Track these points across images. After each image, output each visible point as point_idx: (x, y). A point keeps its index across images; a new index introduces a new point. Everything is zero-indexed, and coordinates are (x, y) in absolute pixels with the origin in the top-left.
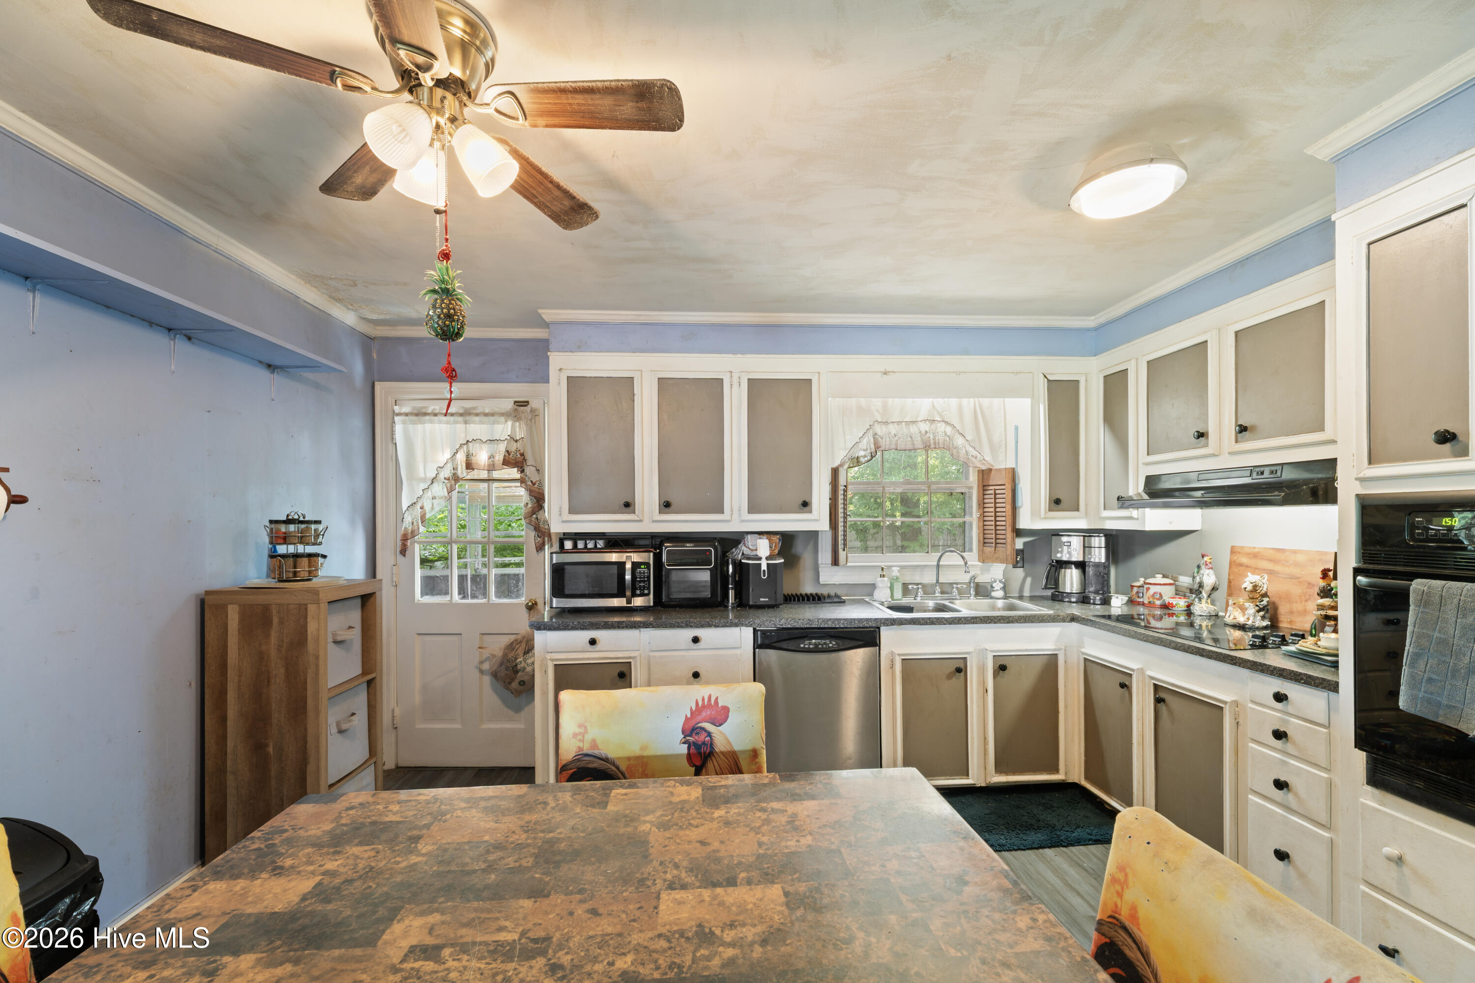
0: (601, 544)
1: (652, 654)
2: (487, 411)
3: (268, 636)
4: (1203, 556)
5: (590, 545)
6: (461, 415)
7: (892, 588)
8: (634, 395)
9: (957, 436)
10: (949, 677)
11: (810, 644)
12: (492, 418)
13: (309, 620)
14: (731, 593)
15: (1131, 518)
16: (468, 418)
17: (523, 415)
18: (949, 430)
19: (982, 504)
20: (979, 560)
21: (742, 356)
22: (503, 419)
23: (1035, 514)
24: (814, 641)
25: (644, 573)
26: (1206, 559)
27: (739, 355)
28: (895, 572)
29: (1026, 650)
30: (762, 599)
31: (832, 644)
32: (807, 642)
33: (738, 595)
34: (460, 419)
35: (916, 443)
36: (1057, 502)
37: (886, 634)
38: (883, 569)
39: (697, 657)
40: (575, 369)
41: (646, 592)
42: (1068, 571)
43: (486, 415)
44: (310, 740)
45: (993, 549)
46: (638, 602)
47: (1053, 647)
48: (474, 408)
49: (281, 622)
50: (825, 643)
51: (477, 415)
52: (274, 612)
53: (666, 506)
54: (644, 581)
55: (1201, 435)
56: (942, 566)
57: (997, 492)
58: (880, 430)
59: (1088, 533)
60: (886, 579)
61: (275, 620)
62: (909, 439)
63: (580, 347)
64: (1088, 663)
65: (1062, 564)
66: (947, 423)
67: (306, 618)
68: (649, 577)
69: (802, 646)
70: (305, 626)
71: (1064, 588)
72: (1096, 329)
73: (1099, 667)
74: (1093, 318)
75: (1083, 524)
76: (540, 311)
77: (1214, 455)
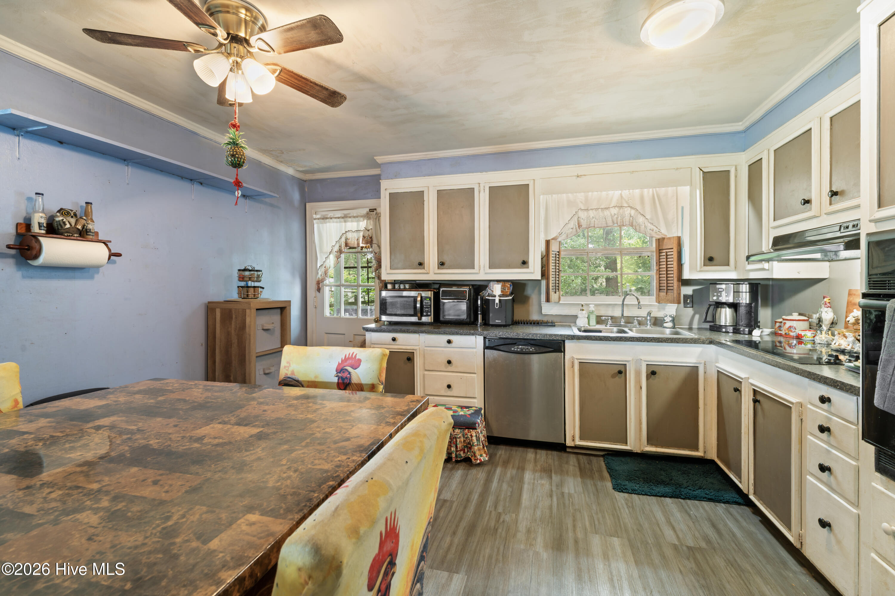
0: (407, 286)
1: (425, 348)
2: (355, 215)
4: (824, 298)
5: (402, 287)
6: (343, 218)
7: (588, 318)
8: (424, 201)
9: (639, 216)
10: (613, 376)
11: (518, 348)
12: (357, 219)
13: (247, 317)
14: (480, 317)
15: (763, 269)
16: (346, 219)
17: (371, 216)
18: (633, 212)
19: (659, 263)
20: (656, 302)
21: (486, 173)
22: (362, 219)
23: (692, 268)
24: (520, 347)
25: (428, 303)
26: (826, 300)
27: (484, 173)
28: (592, 308)
29: (672, 362)
30: (497, 321)
31: (532, 349)
32: (516, 347)
33: (483, 319)
34: (342, 220)
35: (608, 222)
36: (711, 259)
37: (569, 345)
38: (582, 306)
39: (450, 352)
40: (393, 189)
41: (429, 314)
42: (723, 310)
43: (354, 217)
44: (247, 375)
45: (665, 293)
46: (424, 319)
47: (695, 361)
48: (349, 214)
49: (236, 318)
50: (528, 349)
51: (350, 217)
52: (233, 312)
53: (442, 264)
54: (428, 308)
55: (807, 202)
56: (626, 304)
57: (668, 254)
58: (583, 215)
59: (737, 282)
60: (584, 312)
61: (234, 316)
62: (604, 220)
63: (396, 176)
64: (720, 374)
65: (719, 305)
66: (631, 208)
67: (246, 316)
68: (430, 305)
69: (513, 349)
70: (245, 320)
71: (720, 322)
72: (745, 131)
73: (725, 377)
74: (741, 123)
75: (733, 275)
76: (375, 158)
77: (815, 217)
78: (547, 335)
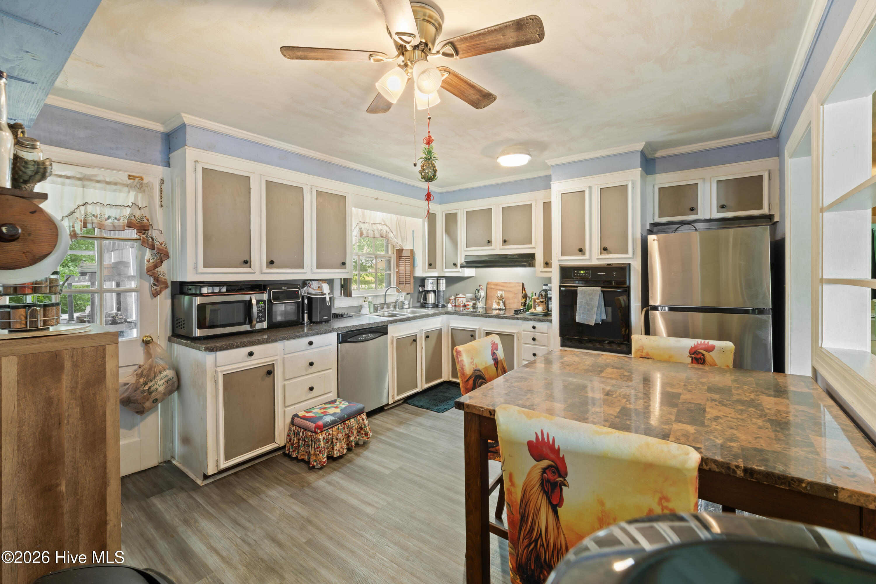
0: (224, 289)
1: (285, 356)
2: (108, 180)
3: (59, 380)
4: (479, 286)
5: (217, 290)
6: (79, 179)
7: (369, 307)
8: (250, 189)
9: (390, 232)
10: (411, 344)
11: (363, 337)
12: (114, 187)
13: (107, 359)
14: (306, 316)
15: (459, 272)
16: (86, 183)
17: (146, 189)
18: (387, 229)
19: (398, 265)
20: (397, 292)
21: (312, 176)
22: (126, 189)
23: (424, 270)
24: (364, 335)
25: (262, 307)
26: (481, 287)
28: (370, 299)
29: (434, 328)
30: (324, 318)
31: (371, 336)
32: (361, 336)
33: (310, 318)
34: (79, 183)
35: (376, 234)
36: (430, 265)
37: (390, 328)
38: (365, 298)
39: (311, 354)
40: (207, 163)
41: (263, 319)
42: (430, 295)
43: (108, 183)
44: (109, 464)
45: (404, 286)
46: (258, 326)
47: (440, 326)
48: (95, 176)
49: (75, 365)
50: (369, 336)
51: (98, 182)
52: (66, 357)
53: (271, 263)
54: (261, 312)
55: (489, 242)
56: (388, 295)
57: (406, 260)
58: (362, 226)
59: (438, 278)
60: (367, 303)
61: (68, 365)
62: (372, 232)
63: (211, 148)
64: (453, 330)
65: (427, 292)
66: (387, 226)
67: (104, 357)
68: (265, 309)
69: (359, 339)
70: (104, 364)
71: (429, 302)
73: (459, 331)
75: (436, 275)
76: (183, 115)
77: (494, 249)
78: (380, 322)
